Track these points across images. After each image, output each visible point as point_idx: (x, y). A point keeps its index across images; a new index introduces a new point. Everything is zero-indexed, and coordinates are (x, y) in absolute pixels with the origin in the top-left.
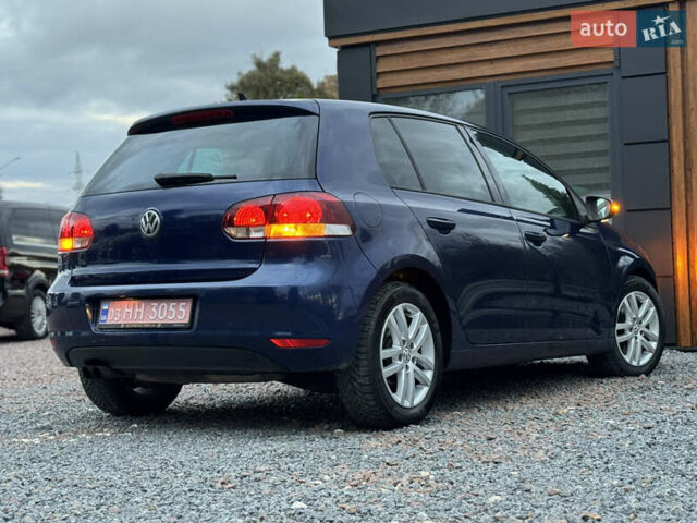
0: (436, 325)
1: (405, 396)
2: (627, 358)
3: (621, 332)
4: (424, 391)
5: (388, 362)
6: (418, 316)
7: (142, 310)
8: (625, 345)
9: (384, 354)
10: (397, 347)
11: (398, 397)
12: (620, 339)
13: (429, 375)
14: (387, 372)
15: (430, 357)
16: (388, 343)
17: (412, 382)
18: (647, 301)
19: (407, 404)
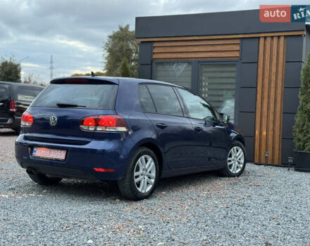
0: (157, 163)
1: (143, 188)
2: (231, 170)
3: (230, 161)
4: (150, 187)
5: (137, 177)
6: (150, 159)
7: (48, 153)
8: (231, 166)
9: (136, 174)
10: (141, 171)
11: (140, 189)
12: (229, 164)
13: (153, 181)
14: (136, 180)
15: (153, 174)
16: (138, 170)
17: (146, 183)
18: (240, 150)
19: (143, 192)
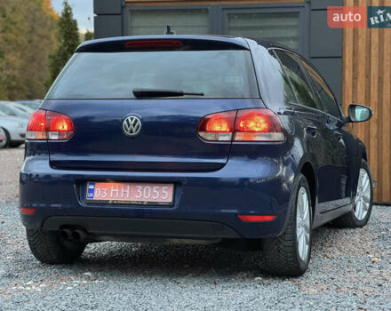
2: (356, 215)
7: (128, 191)
18: (366, 175)
